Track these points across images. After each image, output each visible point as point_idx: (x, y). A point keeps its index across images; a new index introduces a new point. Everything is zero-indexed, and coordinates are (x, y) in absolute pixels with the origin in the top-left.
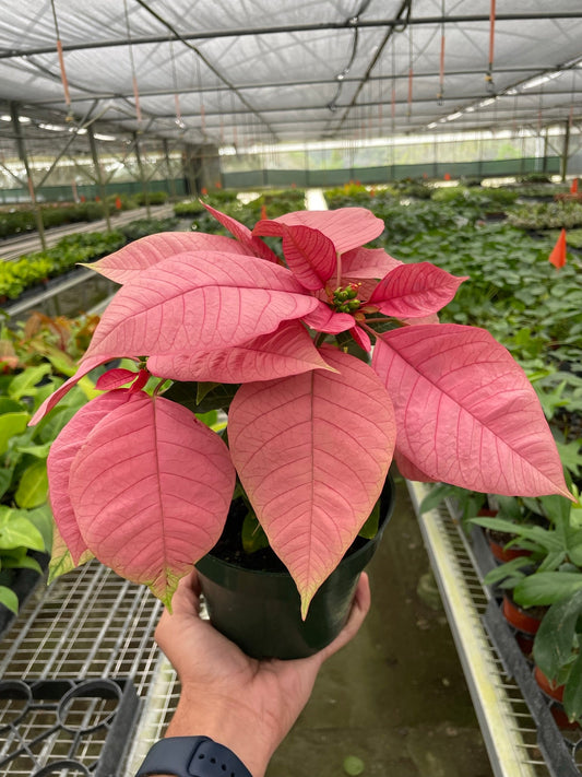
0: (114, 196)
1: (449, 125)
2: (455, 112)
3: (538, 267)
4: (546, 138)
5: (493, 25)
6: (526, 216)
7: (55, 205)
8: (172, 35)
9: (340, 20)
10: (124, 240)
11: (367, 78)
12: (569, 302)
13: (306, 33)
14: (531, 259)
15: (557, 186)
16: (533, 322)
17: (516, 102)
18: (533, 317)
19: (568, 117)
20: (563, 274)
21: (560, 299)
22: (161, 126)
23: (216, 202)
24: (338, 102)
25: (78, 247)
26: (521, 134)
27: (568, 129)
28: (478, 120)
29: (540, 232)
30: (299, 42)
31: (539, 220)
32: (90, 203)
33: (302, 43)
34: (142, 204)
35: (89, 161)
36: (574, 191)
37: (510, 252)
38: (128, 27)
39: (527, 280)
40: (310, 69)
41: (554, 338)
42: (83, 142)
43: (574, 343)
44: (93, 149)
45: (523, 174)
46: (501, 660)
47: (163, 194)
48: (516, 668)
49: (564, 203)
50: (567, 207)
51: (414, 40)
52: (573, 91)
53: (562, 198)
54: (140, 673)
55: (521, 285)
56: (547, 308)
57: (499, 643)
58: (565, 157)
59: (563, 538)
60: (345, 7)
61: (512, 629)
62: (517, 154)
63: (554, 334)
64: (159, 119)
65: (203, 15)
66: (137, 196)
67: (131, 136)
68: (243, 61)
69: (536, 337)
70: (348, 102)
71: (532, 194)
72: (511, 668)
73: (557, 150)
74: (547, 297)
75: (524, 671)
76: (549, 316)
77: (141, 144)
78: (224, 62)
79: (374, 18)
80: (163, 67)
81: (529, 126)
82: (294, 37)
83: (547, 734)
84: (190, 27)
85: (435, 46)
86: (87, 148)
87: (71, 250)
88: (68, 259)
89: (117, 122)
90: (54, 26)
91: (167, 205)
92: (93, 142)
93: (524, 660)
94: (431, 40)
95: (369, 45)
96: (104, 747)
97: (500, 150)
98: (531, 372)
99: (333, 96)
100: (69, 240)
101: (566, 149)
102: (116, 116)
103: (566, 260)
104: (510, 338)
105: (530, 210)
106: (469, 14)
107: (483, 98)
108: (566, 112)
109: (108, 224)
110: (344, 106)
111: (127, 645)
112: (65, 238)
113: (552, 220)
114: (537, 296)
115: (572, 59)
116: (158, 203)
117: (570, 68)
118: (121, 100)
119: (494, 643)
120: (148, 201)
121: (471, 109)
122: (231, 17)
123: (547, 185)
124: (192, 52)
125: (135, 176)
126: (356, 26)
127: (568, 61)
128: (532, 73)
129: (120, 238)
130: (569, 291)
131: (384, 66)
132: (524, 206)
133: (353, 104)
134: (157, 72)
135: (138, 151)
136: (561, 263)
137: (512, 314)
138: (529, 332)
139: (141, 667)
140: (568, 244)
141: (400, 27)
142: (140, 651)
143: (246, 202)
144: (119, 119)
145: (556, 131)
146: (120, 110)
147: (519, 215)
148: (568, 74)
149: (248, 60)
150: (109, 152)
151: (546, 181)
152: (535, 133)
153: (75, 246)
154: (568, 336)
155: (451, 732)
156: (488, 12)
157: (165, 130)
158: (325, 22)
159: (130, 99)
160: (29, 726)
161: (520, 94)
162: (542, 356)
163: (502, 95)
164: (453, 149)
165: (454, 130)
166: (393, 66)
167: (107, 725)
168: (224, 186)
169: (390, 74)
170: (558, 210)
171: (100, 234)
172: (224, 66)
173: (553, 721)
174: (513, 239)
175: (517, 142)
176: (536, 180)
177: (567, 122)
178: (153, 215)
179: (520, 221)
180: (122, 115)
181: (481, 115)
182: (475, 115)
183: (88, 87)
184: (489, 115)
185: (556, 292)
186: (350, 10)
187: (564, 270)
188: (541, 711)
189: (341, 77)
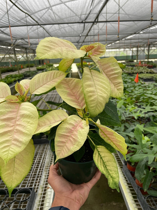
0: (20, 65)
1: (108, 47)
2: (109, 44)
3: (132, 83)
4: (132, 51)
5: (119, 23)
6: (128, 70)
7: (4, 67)
8: (37, 24)
9: (80, 21)
10: (23, 76)
11: (87, 35)
12: (140, 91)
13: (72, 24)
14: (130, 81)
15: (136, 63)
16: (131, 96)
17: (125, 42)
18: (131, 95)
19: (138, 45)
20: (138, 84)
21: (137, 90)
22: (33, 47)
23: (48, 66)
24: (80, 41)
25: (11, 78)
26: (126, 50)
27: (138, 48)
28: (115, 46)
29: (132, 74)
30: (69, 26)
31: (132, 71)
32: (13, 67)
33: (70, 26)
34: (28, 67)
35: (13, 56)
36: (140, 64)
37: (125, 79)
38: (26, 22)
39: (129, 86)
40: (73, 33)
41: (136, 100)
42: (12, 51)
43: (141, 101)
44: (15, 53)
45: (127, 60)
46: (127, 179)
47: (33, 64)
48: (131, 180)
49: (137, 67)
50: (138, 68)
51: (99, 27)
52: (139, 39)
53: (137, 66)
54: (35, 187)
55: (128, 87)
56: (134, 93)
57: (126, 175)
58: (137, 55)
59: (141, 146)
60: (82, 18)
61: (129, 171)
62: (125, 54)
63: (136, 99)
64: (33, 45)
65: (46, 19)
66: (26, 65)
67: (25, 49)
68: (55, 31)
69: (132, 100)
70: (82, 41)
71: (129, 65)
72: (130, 181)
73: (135, 54)
74: (134, 90)
75: (133, 181)
76: (135, 95)
77: (28, 51)
78: (50, 31)
79: (89, 21)
80: (34, 31)
81: (128, 48)
82: (69, 25)
83: (139, 196)
84: (42, 22)
85: (104, 28)
86: (13, 52)
87: (9, 79)
88: (8, 81)
89: (21, 46)
90: (8, 22)
91: (34, 67)
92: (15, 51)
93: (133, 178)
94: (103, 26)
95: (88, 27)
96: (27, 206)
97: (121, 54)
98: (131, 108)
99: (78, 40)
100: (8, 76)
101: (137, 53)
102: (21, 44)
103: (138, 81)
104: (125, 100)
105: (129, 69)
106: (112, 20)
107: (116, 41)
108: (137, 44)
109: (19, 72)
110: (81, 42)
111: (31, 180)
112: (7, 76)
113: (135, 71)
114: (132, 90)
115: (138, 31)
116: (32, 67)
117: (138, 33)
118: (23, 40)
119: (125, 175)
120: (29, 66)
121: (113, 43)
122: (53, 20)
123: (133, 63)
124: (42, 28)
125: (26, 59)
126: (85, 23)
127: (137, 32)
128: (128, 35)
129: (22, 76)
130: (140, 89)
131: (92, 32)
132: (127, 68)
133: (84, 42)
134: (33, 33)
135: (27, 53)
136: (137, 81)
137: (126, 94)
138: (130, 99)
139: (35, 185)
140: (139, 77)
141: (95, 23)
142: (34, 181)
143: (56, 66)
144: (22, 45)
145: (135, 49)
146: (22, 42)
147: (126, 70)
148: (138, 35)
149: (56, 30)
150: (19, 53)
151: (133, 61)
152: (129, 49)
153: (10, 78)
154: (140, 100)
155: (114, 204)
156: (117, 20)
157: (34, 48)
158: (77, 21)
159: (25, 40)
160: (6, 201)
161: (125, 40)
162: (134, 104)
163: (121, 40)
164: (109, 53)
165: (109, 49)
166: (94, 33)
167: (28, 199)
168: (50, 62)
169: (93, 34)
170: (136, 69)
171: (17, 75)
172: (50, 32)
173: (140, 192)
174: (125, 76)
175: (125, 52)
176: (130, 61)
177: (137, 47)
178: (31, 70)
179: (127, 71)
180: (23, 44)
181: (116, 45)
182: (114, 45)
183: (14, 36)
184: (118, 45)
185: (136, 89)
186: (83, 18)
187: (138, 83)
188: (137, 190)
189: (80, 35)
